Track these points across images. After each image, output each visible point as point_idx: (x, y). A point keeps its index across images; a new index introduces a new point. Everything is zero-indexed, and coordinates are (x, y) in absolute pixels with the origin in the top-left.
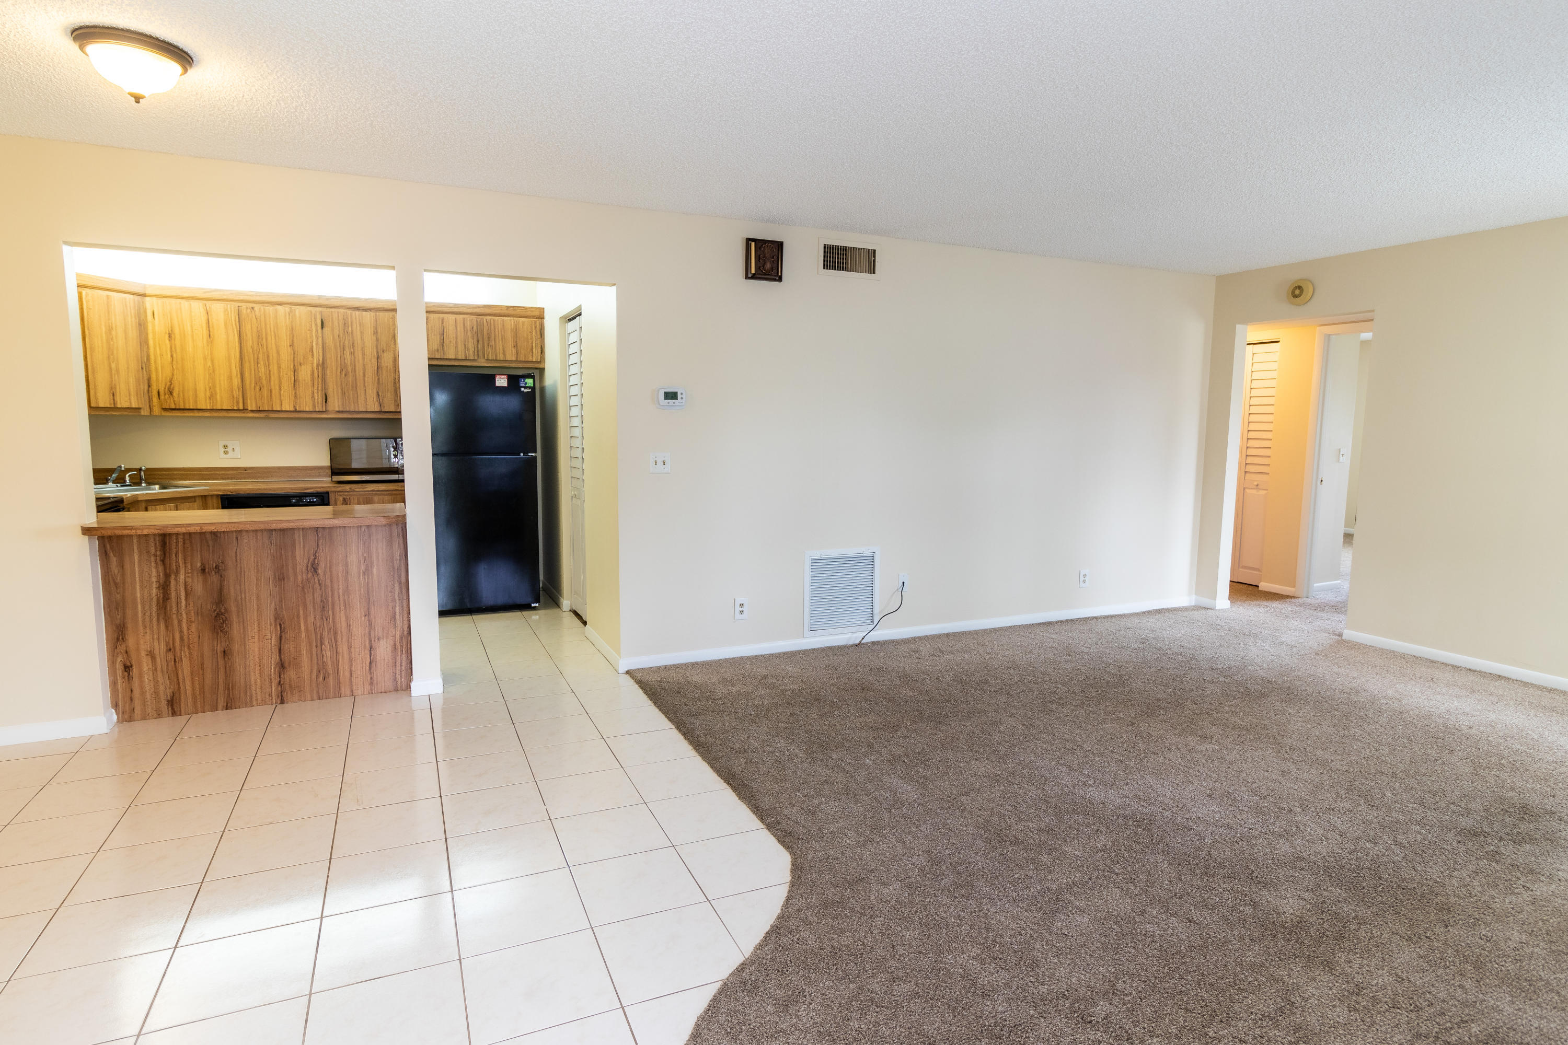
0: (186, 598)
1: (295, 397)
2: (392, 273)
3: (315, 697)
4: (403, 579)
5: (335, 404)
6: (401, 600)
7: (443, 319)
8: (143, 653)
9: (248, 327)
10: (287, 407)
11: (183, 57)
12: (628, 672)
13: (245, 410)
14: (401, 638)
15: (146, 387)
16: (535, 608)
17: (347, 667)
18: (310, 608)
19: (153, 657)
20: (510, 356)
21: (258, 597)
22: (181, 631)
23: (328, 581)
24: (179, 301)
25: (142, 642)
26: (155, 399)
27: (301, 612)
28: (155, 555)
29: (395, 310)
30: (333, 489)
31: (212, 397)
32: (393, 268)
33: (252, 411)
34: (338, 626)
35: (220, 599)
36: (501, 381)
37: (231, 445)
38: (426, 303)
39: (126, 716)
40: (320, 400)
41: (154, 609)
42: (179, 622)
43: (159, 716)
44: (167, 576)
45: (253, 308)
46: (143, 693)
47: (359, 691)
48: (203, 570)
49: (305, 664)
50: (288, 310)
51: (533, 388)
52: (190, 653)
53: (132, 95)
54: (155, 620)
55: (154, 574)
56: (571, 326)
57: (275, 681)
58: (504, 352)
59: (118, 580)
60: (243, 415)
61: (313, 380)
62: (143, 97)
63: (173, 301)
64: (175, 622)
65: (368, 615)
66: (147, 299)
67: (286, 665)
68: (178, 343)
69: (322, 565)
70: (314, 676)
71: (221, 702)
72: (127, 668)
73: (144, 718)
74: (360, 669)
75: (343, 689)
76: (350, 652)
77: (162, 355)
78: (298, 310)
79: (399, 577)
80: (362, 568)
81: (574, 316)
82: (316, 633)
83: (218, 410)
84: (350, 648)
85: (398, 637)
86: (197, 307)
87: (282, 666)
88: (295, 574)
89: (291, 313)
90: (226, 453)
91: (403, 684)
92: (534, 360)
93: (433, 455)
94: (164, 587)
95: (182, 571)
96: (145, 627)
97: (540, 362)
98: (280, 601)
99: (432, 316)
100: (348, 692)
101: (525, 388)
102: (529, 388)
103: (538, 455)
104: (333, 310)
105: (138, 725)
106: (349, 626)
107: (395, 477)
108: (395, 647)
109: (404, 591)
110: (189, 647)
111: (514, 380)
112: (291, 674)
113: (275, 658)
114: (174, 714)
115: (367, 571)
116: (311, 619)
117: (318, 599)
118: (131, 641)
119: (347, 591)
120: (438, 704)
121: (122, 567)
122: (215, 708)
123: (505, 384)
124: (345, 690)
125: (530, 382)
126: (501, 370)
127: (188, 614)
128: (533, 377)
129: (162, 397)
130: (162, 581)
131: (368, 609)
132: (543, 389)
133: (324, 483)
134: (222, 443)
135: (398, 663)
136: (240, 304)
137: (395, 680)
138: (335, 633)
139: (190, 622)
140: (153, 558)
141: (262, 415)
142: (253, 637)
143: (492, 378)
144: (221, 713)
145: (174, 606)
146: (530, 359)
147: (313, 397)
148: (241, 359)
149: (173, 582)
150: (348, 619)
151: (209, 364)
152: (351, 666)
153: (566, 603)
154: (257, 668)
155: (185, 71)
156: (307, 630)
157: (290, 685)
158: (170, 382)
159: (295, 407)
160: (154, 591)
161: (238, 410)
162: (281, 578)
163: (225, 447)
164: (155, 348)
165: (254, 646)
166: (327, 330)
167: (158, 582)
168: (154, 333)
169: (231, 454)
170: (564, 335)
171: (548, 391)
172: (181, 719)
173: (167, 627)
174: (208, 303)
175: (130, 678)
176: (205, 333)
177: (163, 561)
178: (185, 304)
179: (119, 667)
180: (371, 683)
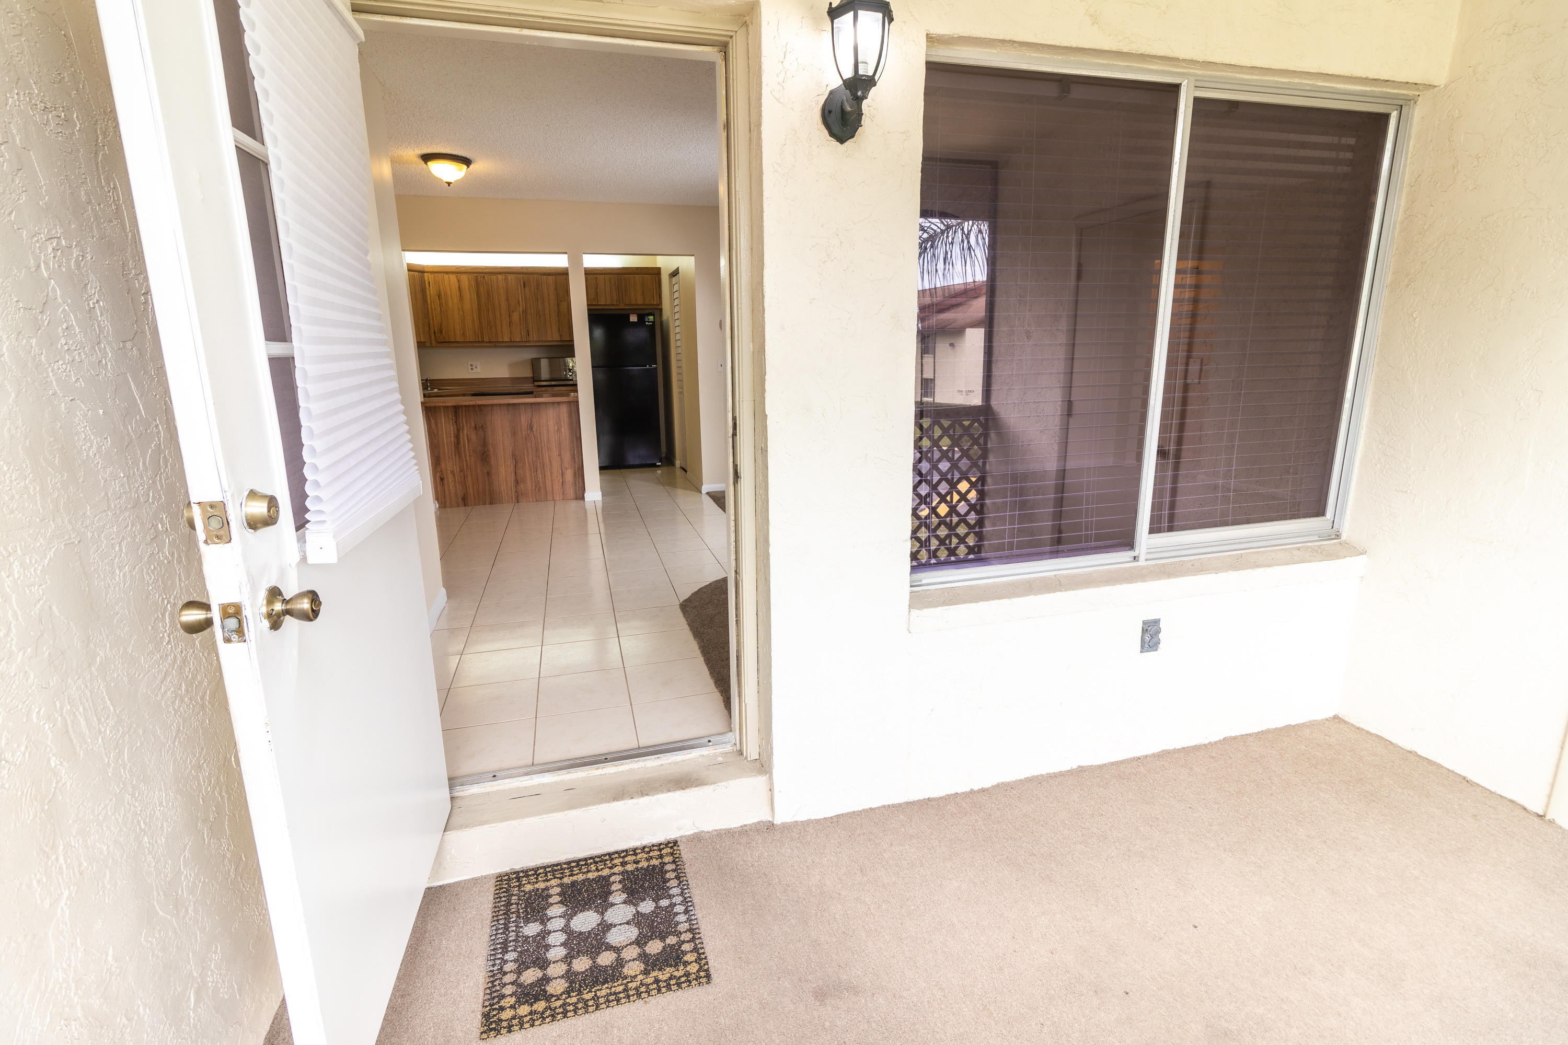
0: (468, 443)
1: (511, 332)
2: (566, 256)
3: (535, 500)
4: (578, 436)
5: (534, 337)
6: (577, 447)
7: (596, 278)
8: (449, 472)
9: (482, 289)
10: (506, 339)
11: (467, 161)
12: (708, 493)
13: (483, 341)
14: (578, 469)
15: (428, 329)
16: (659, 466)
17: (550, 484)
18: (530, 450)
19: (454, 475)
20: (640, 302)
21: (503, 444)
22: (466, 461)
23: (539, 435)
24: (442, 274)
25: (448, 466)
26: (433, 337)
27: (526, 453)
28: (452, 420)
29: (567, 274)
30: (536, 390)
31: (464, 334)
32: (566, 253)
33: (487, 342)
34: (545, 461)
35: (484, 444)
36: (633, 318)
37: (474, 364)
38: (585, 268)
39: (443, 505)
40: (525, 334)
41: (453, 448)
42: (465, 455)
43: (458, 506)
44: (458, 430)
45: (484, 277)
46: (450, 493)
47: (557, 498)
48: (475, 428)
49: (529, 482)
50: (504, 277)
51: (653, 322)
52: (471, 473)
53: (446, 182)
54: (453, 454)
55: (452, 429)
56: (674, 280)
57: (514, 490)
58: (636, 298)
59: (435, 432)
60: (482, 345)
61: (520, 321)
62: (451, 183)
63: (440, 275)
64: (464, 456)
65: (560, 455)
66: (426, 274)
67: (519, 482)
68: (443, 301)
69: (535, 426)
70: (534, 488)
71: (487, 501)
72: (442, 479)
73: (451, 507)
74: (557, 487)
75: (549, 497)
76: (552, 476)
77: (435, 309)
78: (510, 277)
79: (576, 433)
80: (556, 428)
81: (675, 273)
82: (533, 464)
83: (467, 342)
84: (551, 473)
85: (576, 468)
86: (453, 277)
87: (517, 482)
88: (521, 431)
89: (506, 279)
90: (472, 369)
91: (580, 495)
92: (655, 303)
93: (592, 367)
94: (457, 437)
95: (465, 429)
96: (449, 458)
97: (658, 305)
98: (514, 445)
99: (589, 277)
100: (551, 498)
101: (649, 322)
102: (651, 322)
103: (659, 366)
104: (530, 276)
105: (449, 510)
106: (550, 461)
107: (571, 382)
108: (575, 473)
109: (579, 442)
110: (470, 469)
111: (641, 317)
112: (522, 486)
113: (513, 478)
114: (465, 505)
115: (559, 430)
116: (530, 457)
117: (534, 446)
118: (443, 465)
119: (548, 440)
120: (599, 505)
121: (437, 425)
122: (485, 503)
123: (636, 320)
124: (550, 497)
125: (651, 318)
126: (634, 311)
127: (469, 452)
128: (653, 315)
129: (437, 335)
130: (456, 433)
131: (560, 451)
132: (661, 323)
133: (528, 387)
134: (470, 363)
135: (577, 483)
136: (477, 275)
137: (576, 493)
138: (543, 465)
139: (470, 456)
140: (451, 421)
141: (492, 344)
142: (502, 466)
143: (628, 317)
144: (488, 506)
145: (462, 447)
146: (653, 303)
147: (521, 332)
148: (479, 309)
149: (461, 434)
150: (549, 457)
151: (461, 313)
152: (552, 484)
153: (678, 463)
154: (505, 482)
155: (468, 167)
156: (529, 462)
157: (522, 493)
158: (441, 325)
159: (511, 339)
160: (452, 439)
161: (479, 342)
162: (514, 434)
163: (472, 365)
164: (431, 304)
165: (502, 470)
166: (527, 289)
167: (454, 434)
168: (430, 294)
169: (475, 370)
170: (672, 286)
171: (664, 323)
172: (469, 508)
173: (459, 458)
174: (459, 275)
175: (443, 485)
176: (458, 294)
177: (456, 422)
178: (446, 276)
179: (438, 479)
180: (563, 494)
